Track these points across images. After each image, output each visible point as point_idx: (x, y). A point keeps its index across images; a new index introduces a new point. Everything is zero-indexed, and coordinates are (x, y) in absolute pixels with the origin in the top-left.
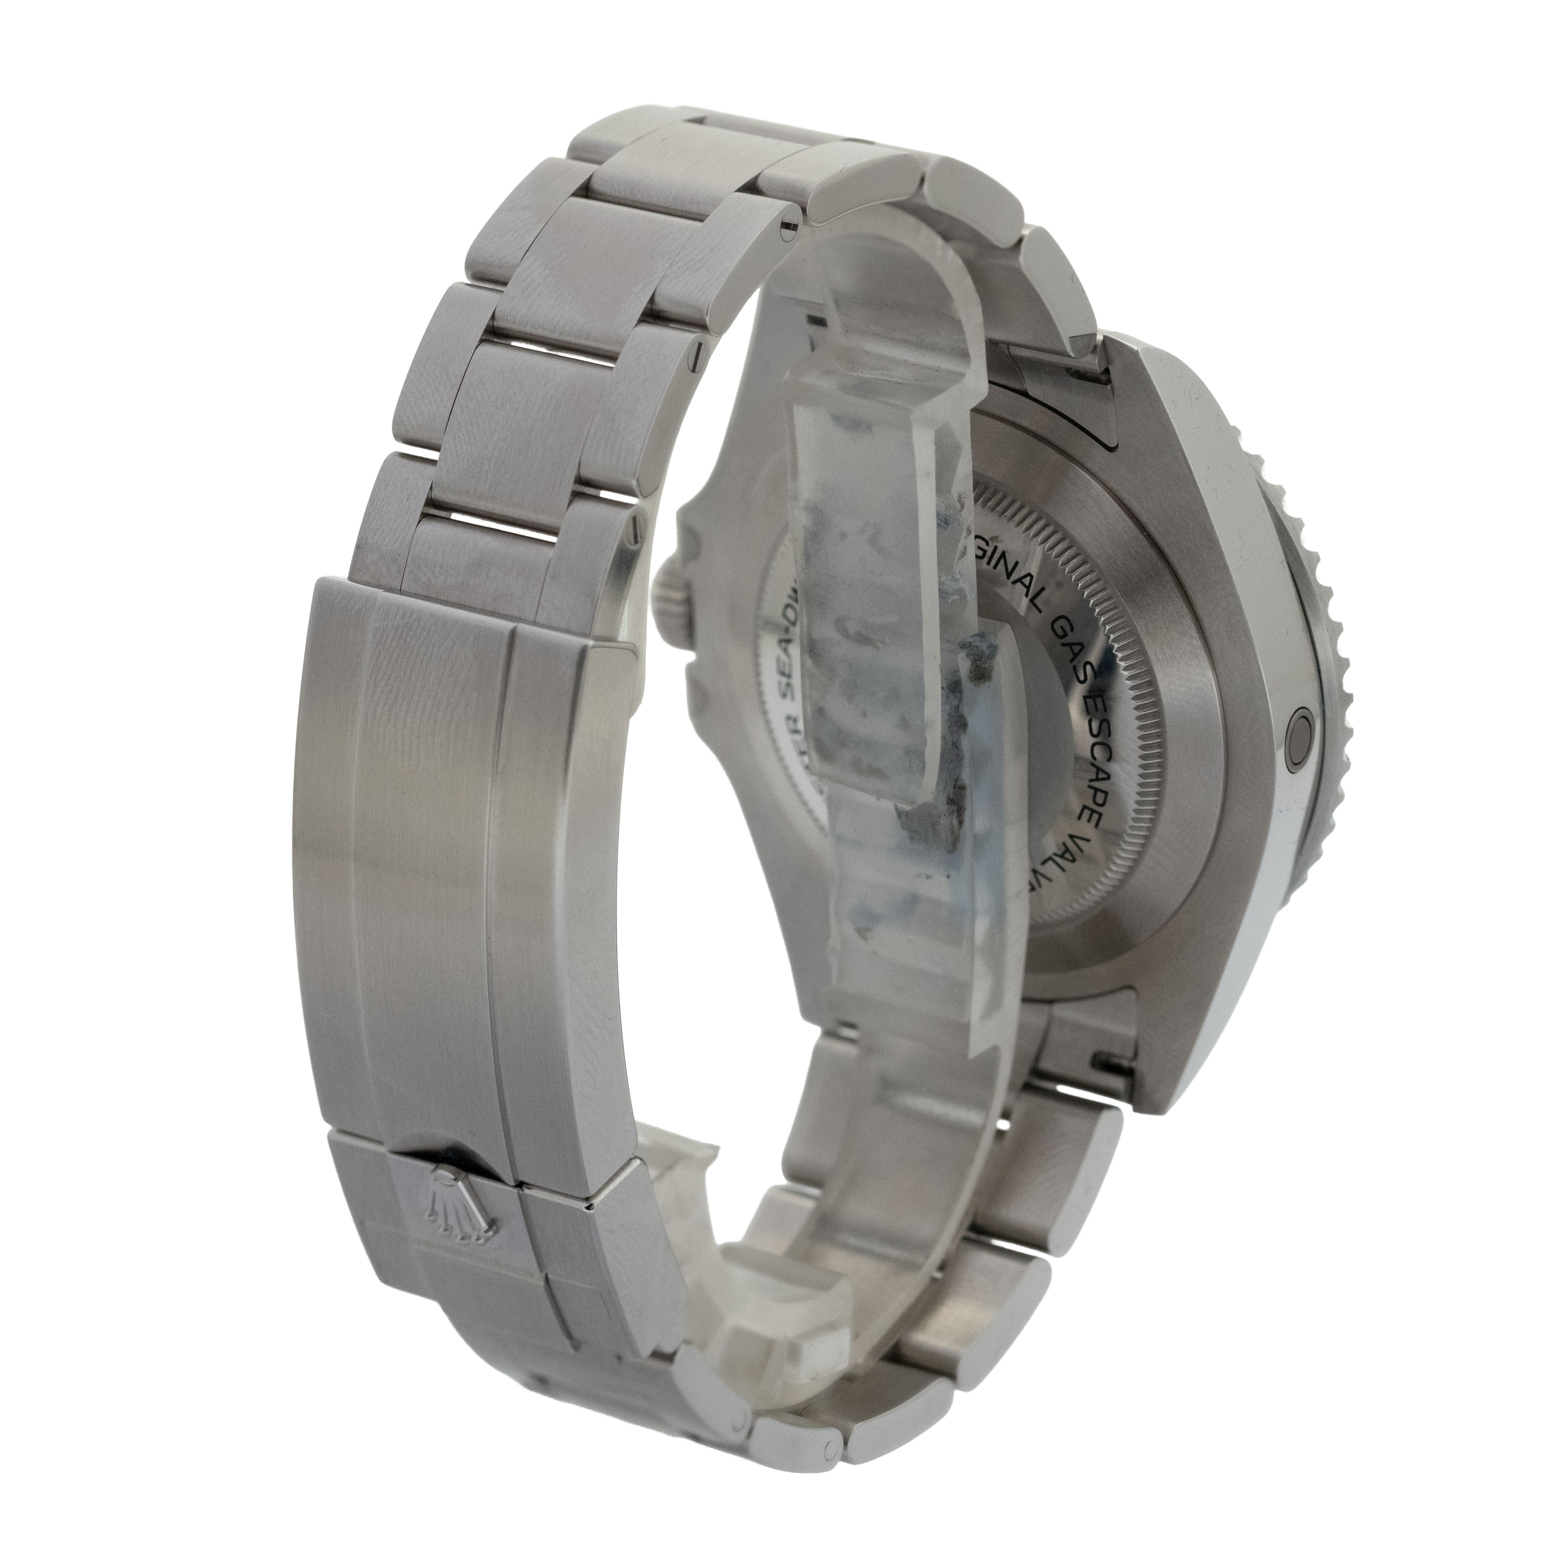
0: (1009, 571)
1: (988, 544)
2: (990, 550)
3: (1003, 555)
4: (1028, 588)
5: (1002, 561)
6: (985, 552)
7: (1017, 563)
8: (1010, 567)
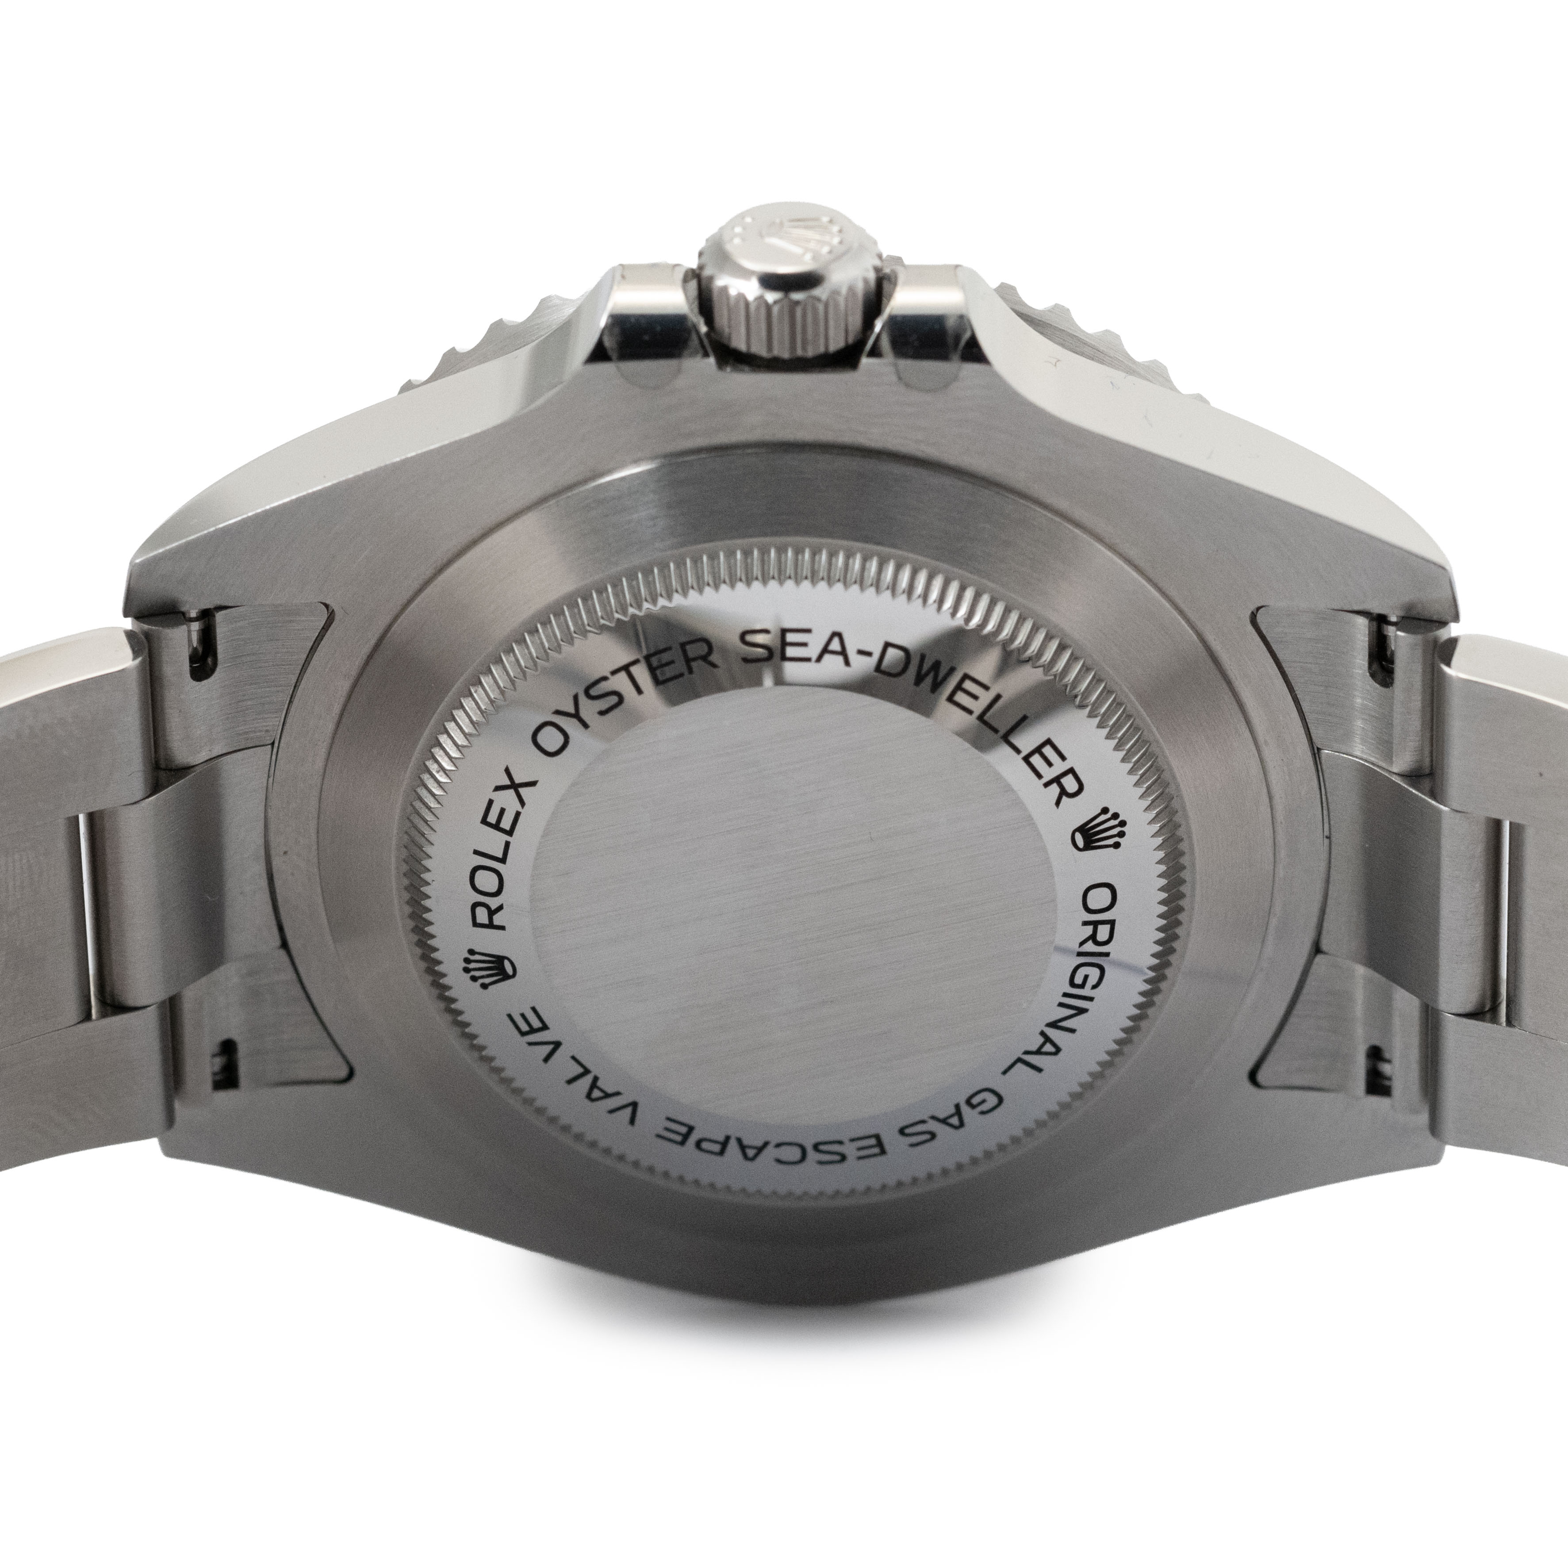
0: (1060, 1024)
1: (1094, 987)
2: (1086, 991)
3: (1082, 1011)
4: (1039, 1052)
5: (1072, 1012)
6: (1082, 986)
7: (1072, 1031)
8: (1063, 1024)
